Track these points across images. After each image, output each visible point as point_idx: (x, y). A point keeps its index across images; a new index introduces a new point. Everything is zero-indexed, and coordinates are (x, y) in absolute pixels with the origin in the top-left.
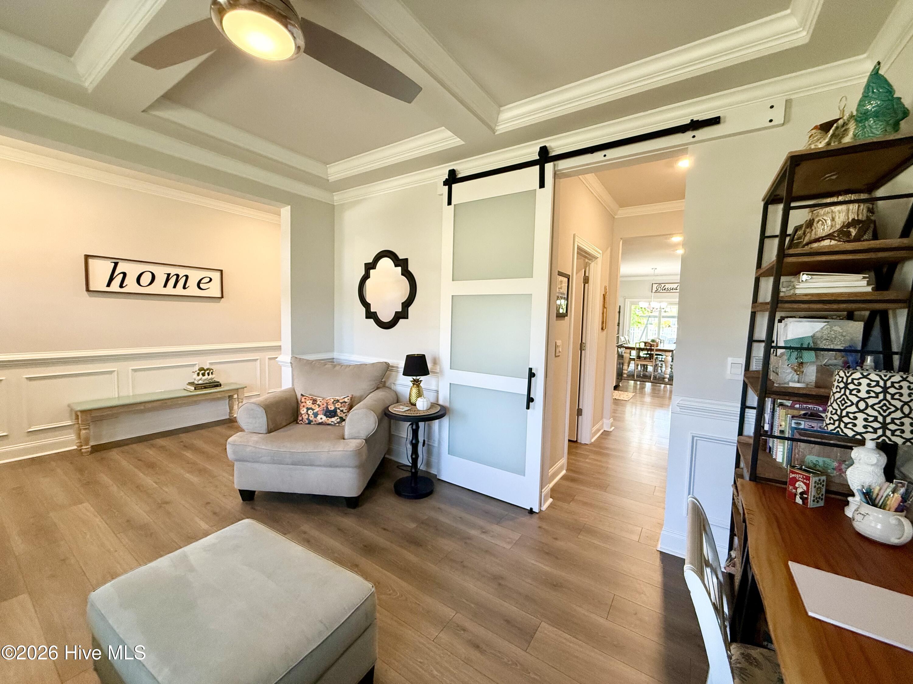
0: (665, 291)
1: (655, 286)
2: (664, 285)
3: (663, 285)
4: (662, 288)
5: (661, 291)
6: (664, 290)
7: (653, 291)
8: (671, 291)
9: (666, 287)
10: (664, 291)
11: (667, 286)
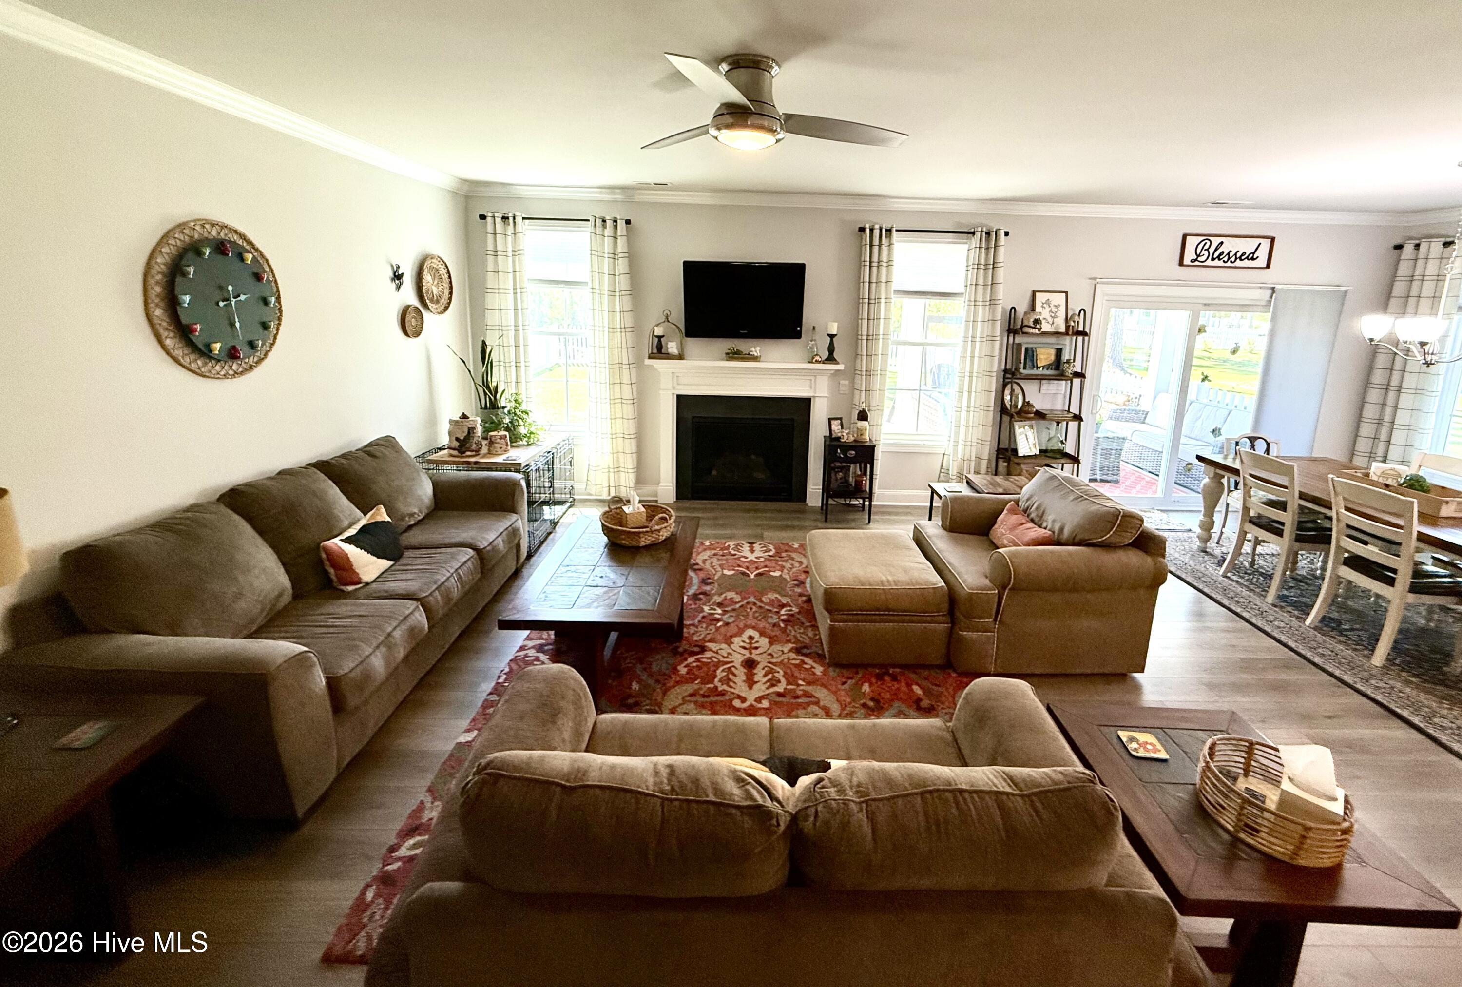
1: (1192, 242)
2: (1220, 240)
3: (1216, 241)
4: (1211, 250)
5: (1209, 262)
6: (1219, 258)
7: (1187, 261)
8: (1238, 263)
9: (1224, 249)
10: (1217, 263)
11: (1229, 245)
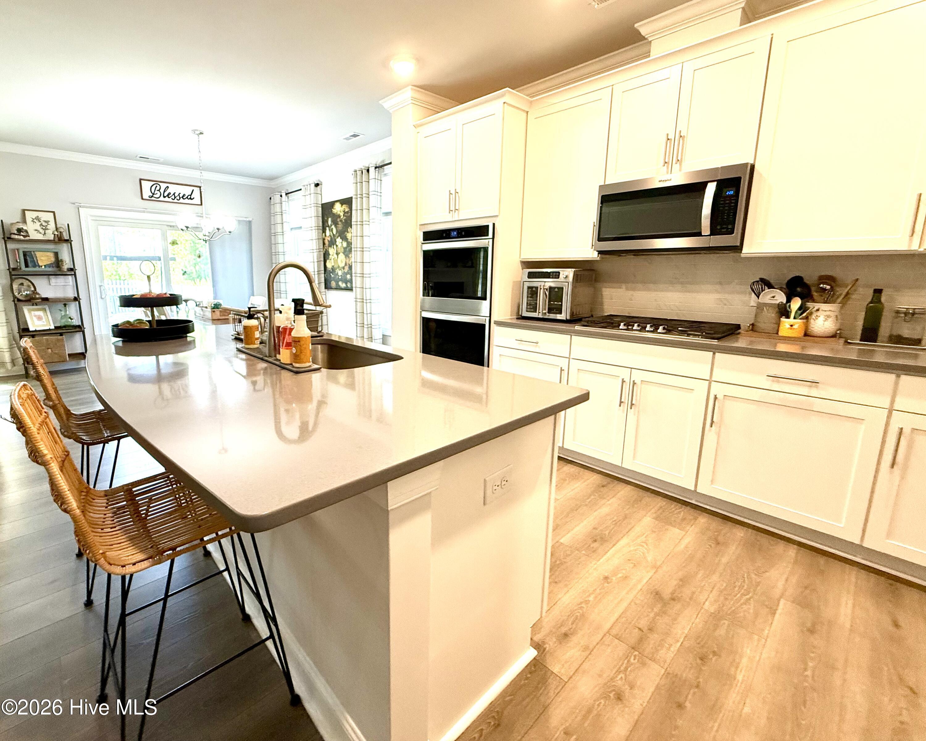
0: (170, 200)
1: (146, 186)
3: (163, 186)
4: (162, 191)
5: (162, 198)
6: (168, 195)
7: (146, 196)
8: (182, 200)
9: (170, 191)
10: (167, 199)
11: (172, 189)
